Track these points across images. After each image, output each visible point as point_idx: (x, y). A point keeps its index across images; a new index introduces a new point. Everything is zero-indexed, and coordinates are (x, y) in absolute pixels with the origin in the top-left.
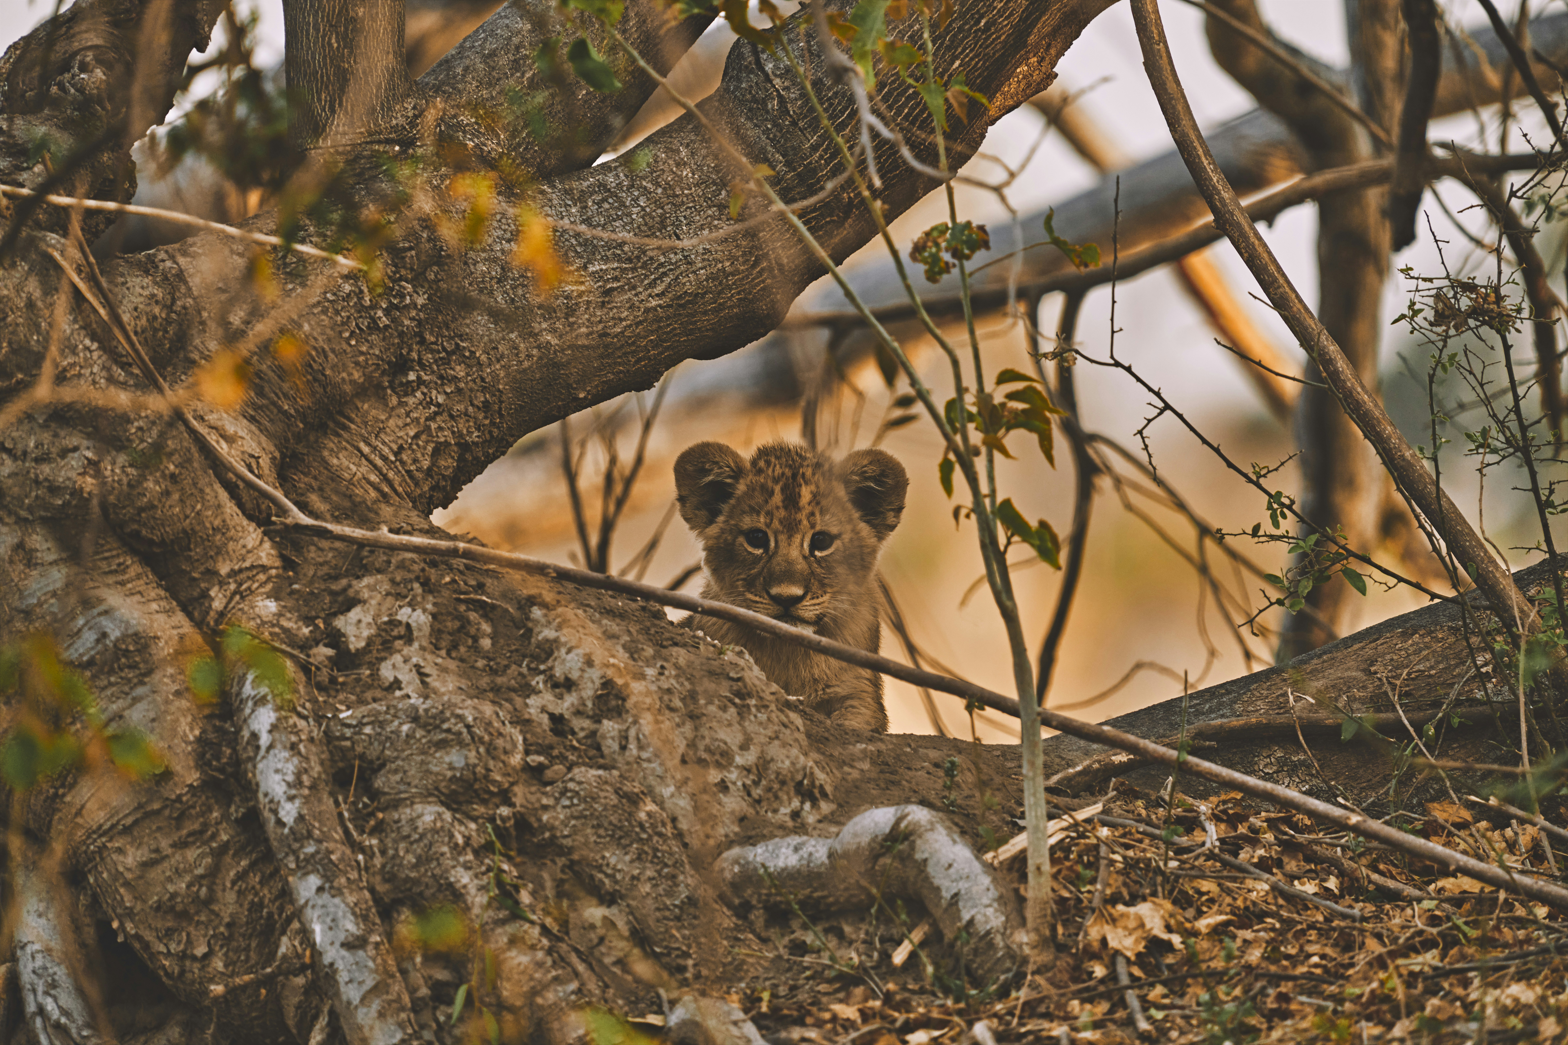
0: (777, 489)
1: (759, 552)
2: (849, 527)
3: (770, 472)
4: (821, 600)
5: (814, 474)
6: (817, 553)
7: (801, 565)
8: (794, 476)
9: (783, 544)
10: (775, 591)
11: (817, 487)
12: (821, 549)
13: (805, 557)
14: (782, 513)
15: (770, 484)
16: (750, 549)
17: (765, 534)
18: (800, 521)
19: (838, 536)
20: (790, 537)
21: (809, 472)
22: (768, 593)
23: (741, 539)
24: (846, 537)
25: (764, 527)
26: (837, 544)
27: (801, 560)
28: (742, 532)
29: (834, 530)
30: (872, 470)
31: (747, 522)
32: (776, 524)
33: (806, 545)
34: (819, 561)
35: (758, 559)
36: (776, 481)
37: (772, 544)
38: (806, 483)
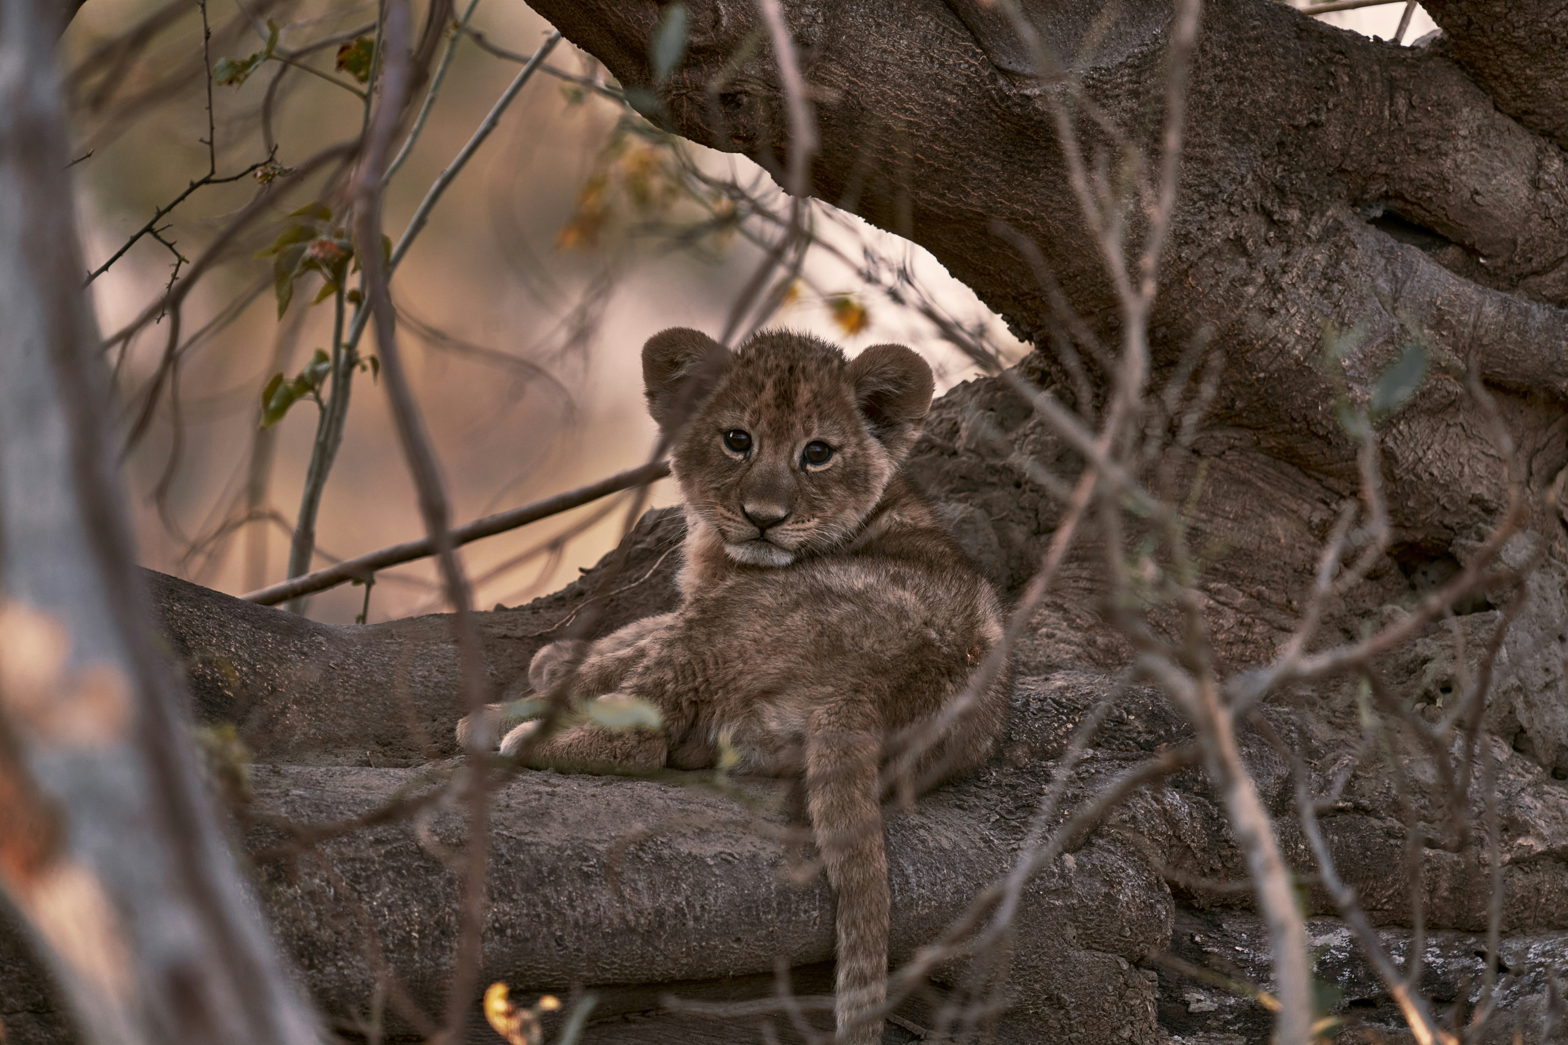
0: (769, 384)
1: (740, 457)
2: (853, 440)
3: (761, 363)
4: (808, 525)
5: (818, 369)
6: (811, 468)
7: (787, 480)
8: (791, 369)
9: (767, 450)
10: (749, 508)
11: (821, 386)
12: (815, 463)
13: (793, 471)
14: (773, 413)
15: (760, 377)
16: (728, 452)
17: (749, 436)
18: (793, 425)
19: (839, 449)
20: (777, 444)
21: (812, 367)
22: (743, 509)
23: (719, 440)
24: (849, 451)
25: (747, 428)
26: (837, 458)
27: (788, 473)
28: (720, 431)
29: (834, 441)
30: (892, 372)
31: (728, 419)
32: (763, 425)
33: (797, 456)
34: (811, 477)
35: (735, 465)
36: (768, 373)
37: (756, 449)
38: (807, 380)
